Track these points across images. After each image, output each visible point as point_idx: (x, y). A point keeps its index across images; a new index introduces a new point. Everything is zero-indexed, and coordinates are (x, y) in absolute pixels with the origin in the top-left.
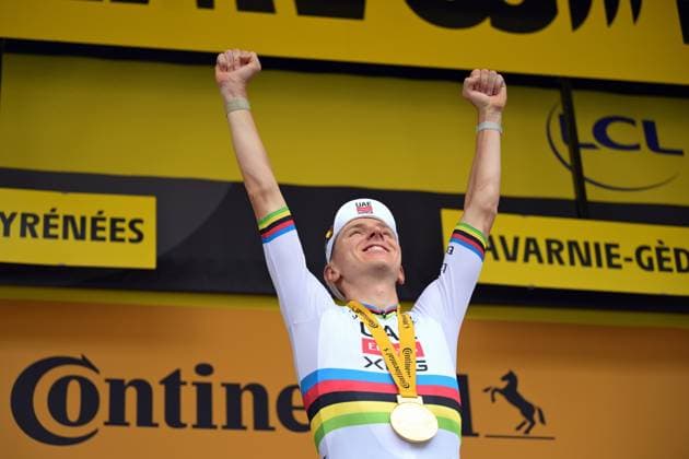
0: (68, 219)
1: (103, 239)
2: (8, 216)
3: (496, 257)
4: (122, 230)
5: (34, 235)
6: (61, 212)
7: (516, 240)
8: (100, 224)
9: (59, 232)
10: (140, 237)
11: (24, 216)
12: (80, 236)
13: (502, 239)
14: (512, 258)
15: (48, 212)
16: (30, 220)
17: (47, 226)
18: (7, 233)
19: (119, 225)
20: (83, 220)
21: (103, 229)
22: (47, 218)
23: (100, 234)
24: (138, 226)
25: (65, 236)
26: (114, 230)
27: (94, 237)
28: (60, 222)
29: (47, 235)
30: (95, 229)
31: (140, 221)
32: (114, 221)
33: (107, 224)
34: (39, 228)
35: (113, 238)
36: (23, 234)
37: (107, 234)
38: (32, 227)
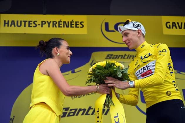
0: (65, 22)
1: (73, 27)
2: (49, 22)
3: (176, 28)
4: (78, 25)
5: (56, 27)
6: (63, 21)
7: (182, 23)
8: (72, 23)
9: (62, 25)
10: (83, 26)
11: (53, 22)
12: (68, 27)
13: (178, 23)
14: (180, 28)
15: (59, 21)
16: (55, 23)
17: (59, 24)
18: (49, 26)
19: (77, 23)
20: (68, 22)
21: (73, 24)
22: (59, 22)
23: (73, 26)
24: (82, 23)
25: (64, 27)
26: (76, 25)
27: (71, 27)
28: (62, 23)
29: (59, 27)
30: (71, 24)
31: (83, 22)
32: (76, 22)
33: (74, 23)
34: (57, 25)
35: (76, 27)
36: (53, 27)
37: (74, 26)
38: (55, 24)
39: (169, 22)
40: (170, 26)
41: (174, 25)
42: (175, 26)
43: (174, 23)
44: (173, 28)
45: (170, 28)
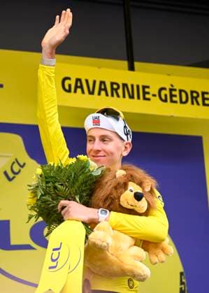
3: (83, 92)
7: (95, 82)
13: (87, 81)
14: (92, 93)
39: (69, 79)
40: (70, 86)
41: (79, 84)
42: (81, 87)
43: (78, 80)
44: (75, 91)
45: (69, 91)
